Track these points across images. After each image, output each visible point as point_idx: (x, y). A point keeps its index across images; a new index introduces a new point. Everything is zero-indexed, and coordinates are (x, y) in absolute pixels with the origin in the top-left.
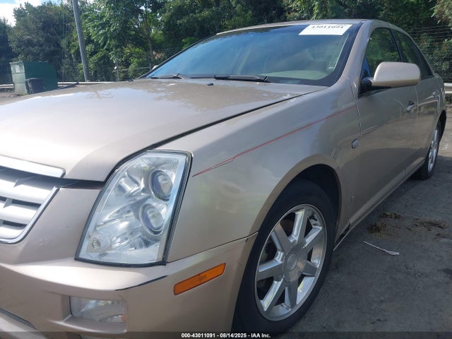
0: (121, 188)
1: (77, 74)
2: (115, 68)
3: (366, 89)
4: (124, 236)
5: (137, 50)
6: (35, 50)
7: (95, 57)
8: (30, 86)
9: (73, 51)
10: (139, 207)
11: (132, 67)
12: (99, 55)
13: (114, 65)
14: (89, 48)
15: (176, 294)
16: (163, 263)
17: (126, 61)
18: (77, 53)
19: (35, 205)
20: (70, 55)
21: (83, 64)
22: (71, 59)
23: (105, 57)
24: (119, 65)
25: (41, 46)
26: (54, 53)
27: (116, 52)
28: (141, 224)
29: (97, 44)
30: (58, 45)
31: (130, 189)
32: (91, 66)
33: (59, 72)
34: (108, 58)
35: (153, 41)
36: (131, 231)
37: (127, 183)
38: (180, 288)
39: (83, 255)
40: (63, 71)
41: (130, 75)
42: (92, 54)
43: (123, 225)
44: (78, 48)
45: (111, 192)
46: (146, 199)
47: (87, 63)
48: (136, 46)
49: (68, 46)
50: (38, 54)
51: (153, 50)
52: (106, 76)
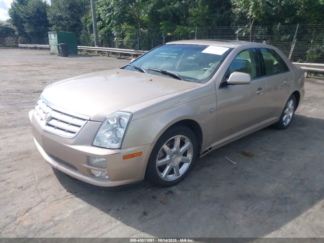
0: (108, 123)
1: (90, 41)
2: (115, 39)
3: (224, 85)
4: (108, 139)
5: (130, 27)
6: (64, 23)
7: (102, 30)
8: (60, 48)
9: (88, 25)
10: (114, 130)
11: (126, 39)
12: (105, 29)
13: (114, 37)
14: (99, 24)
15: (124, 159)
16: (120, 149)
17: (122, 34)
18: (91, 27)
19: (79, 126)
20: (86, 28)
21: (94, 35)
22: (87, 30)
23: (109, 31)
24: (118, 36)
25: (68, 20)
26: (75, 26)
27: (116, 28)
28: (114, 136)
29: (104, 22)
30: (79, 21)
31: (111, 123)
32: (100, 36)
33: (78, 39)
34: (111, 32)
35: (141, 21)
36: (111, 138)
37: (111, 121)
38: (125, 157)
39: (94, 144)
40: (81, 39)
41: (125, 44)
42: (101, 28)
43: (108, 135)
44: (92, 24)
45: (105, 124)
46: (116, 127)
47: (97, 34)
48: (130, 24)
49: (85, 22)
50: (66, 26)
51: (141, 27)
52: (109, 44)
